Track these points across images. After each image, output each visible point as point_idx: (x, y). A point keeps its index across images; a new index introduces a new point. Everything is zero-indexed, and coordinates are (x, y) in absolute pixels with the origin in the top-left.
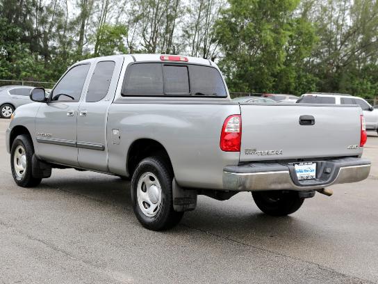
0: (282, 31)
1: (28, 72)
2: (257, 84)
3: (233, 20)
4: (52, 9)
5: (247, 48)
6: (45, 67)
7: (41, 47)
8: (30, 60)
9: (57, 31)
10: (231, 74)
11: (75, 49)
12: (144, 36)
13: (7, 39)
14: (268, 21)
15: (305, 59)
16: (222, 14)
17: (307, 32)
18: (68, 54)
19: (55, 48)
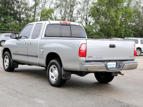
0: (119, 12)
1: (12, 28)
2: (108, 33)
3: (98, 7)
4: (23, 2)
5: (104, 18)
6: (19, 26)
7: (18, 17)
8: (13, 23)
9: (25, 11)
10: (97, 29)
11: (32, 18)
12: (61, 13)
13: (4, 14)
14: (113, 8)
15: (129, 24)
16: (94, 4)
17: (129, 12)
18: (29, 20)
19: (24, 18)
